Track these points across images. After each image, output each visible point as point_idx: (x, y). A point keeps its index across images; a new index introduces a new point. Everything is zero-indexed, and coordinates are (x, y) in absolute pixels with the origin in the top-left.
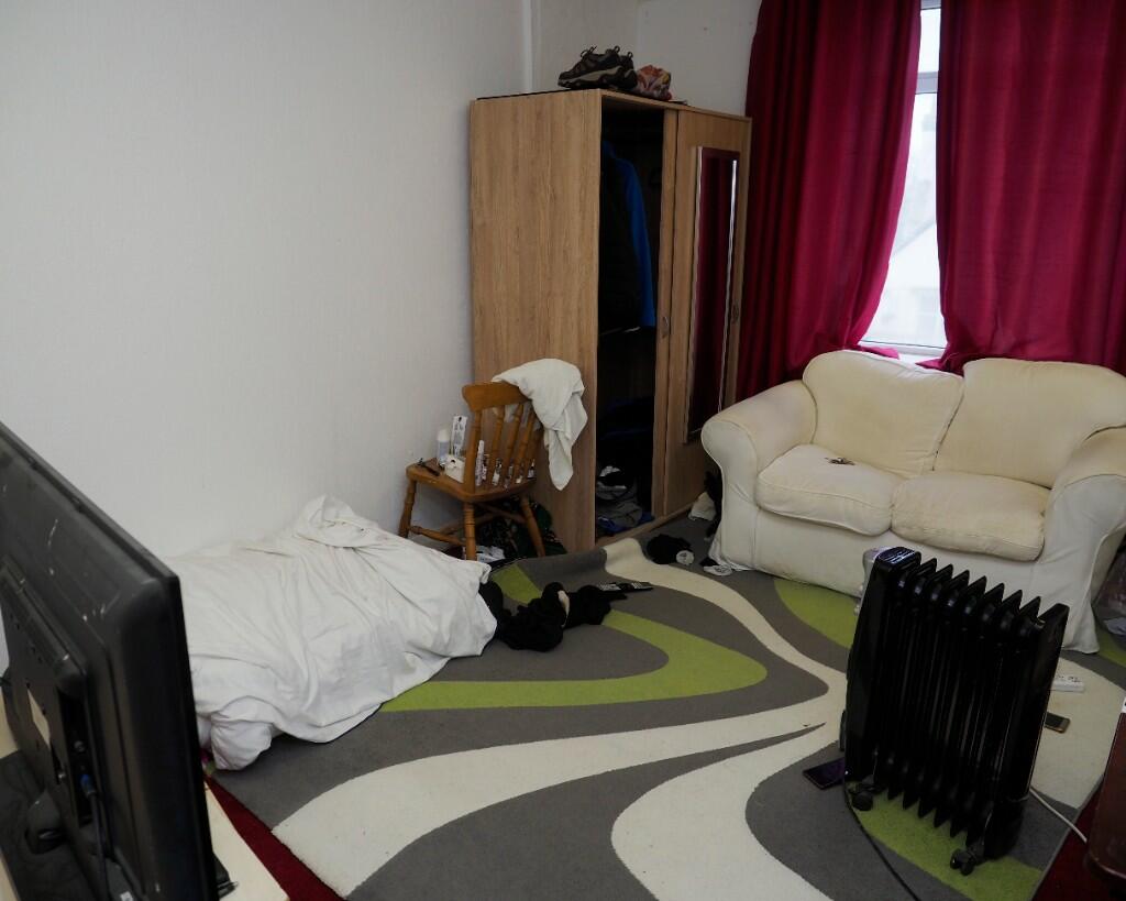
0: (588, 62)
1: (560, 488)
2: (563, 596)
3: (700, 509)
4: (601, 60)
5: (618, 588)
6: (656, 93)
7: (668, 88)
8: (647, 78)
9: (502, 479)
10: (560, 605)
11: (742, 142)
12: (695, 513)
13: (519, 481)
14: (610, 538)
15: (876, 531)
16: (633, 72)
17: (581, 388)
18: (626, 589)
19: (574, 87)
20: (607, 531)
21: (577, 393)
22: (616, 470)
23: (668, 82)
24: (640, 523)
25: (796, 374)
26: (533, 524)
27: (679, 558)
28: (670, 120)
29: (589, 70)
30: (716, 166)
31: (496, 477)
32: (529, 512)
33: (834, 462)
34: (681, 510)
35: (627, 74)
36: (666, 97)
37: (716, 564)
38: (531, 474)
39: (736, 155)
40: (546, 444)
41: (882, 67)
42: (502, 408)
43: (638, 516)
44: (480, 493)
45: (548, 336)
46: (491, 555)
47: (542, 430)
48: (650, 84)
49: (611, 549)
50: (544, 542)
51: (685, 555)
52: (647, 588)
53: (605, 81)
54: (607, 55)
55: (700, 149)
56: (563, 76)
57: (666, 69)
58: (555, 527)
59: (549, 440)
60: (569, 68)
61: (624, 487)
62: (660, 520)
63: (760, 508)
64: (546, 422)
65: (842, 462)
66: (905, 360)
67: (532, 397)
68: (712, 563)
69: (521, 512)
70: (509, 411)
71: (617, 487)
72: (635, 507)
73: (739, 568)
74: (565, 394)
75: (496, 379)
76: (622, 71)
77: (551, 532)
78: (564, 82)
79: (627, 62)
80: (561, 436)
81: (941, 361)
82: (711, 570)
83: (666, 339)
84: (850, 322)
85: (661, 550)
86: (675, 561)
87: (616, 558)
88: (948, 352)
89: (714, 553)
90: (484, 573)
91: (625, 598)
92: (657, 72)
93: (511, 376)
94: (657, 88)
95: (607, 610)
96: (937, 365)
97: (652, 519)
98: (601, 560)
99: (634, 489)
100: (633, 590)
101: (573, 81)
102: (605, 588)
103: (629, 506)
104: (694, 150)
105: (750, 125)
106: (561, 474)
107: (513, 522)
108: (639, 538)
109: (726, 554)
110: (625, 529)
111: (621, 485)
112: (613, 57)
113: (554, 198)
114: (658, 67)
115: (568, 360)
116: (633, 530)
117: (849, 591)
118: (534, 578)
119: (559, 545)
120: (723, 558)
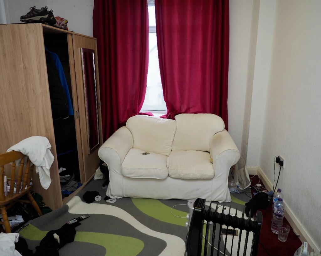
0: (34, 12)
1: (46, 189)
2: (56, 236)
3: (98, 175)
4: (40, 12)
5: (76, 221)
6: (63, 27)
7: (66, 25)
8: (58, 21)
9: (18, 190)
10: (55, 240)
11: (94, 46)
12: (96, 178)
13: (26, 188)
14: (67, 198)
15: (164, 178)
16: (54, 18)
17: (50, 146)
18: (79, 219)
19: (27, 22)
20: (66, 195)
21: (48, 148)
22: (65, 169)
23: (67, 23)
24: (78, 187)
25: (124, 124)
26: (34, 203)
27: (96, 199)
28: (69, 37)
29: (34, 16)
30: (87, 54)
31: (15, 189)
32: (32, 198)
33: (144, 154)
34: (91, 178)
35: (52, 18)
36: (67, 29)
37: (110, 198)
38: (31, 184)
39: (93, 51)
40: (37, 172)
42: (14, 162)
43: (76, 186)
44: (8, 199)
45: (30, 125)
46: (16, 220)
47: (34, 166)
48: (60, 24)
49: (69, 204)
50: (40, 208)
51: (98, 197)
52: (88, 216)
53: (42, 20)
54: (43, 10)
55: (82, 48)
56: (22, 17)
57: (65, 18)
58: (44, 201)
59: (39, 170)
60: (25, 14)
61: (69, 175)
62: (84, 184)
63: (123, 176)
64: (36, 164)
65: (146, 154)
66: (157, 115)
67: (28, 155)
68: (109, 198)
69: (28, 199)
70: (17, 162)
71: (66, 176)
72: (75, 182)
73: (119, 198)
74: (44, 151)
75: (9, 151)
76: (49, 17)
77: (43, 203)
78: (23, 20)
79: (51, 13)
80: (44, 168)
81: (167, 115)
82: (109, 201)
83: (78, 119)
84: (138, 105)
85: (88, 198)
86: (95, 200)
87: (72, 206)
88: (168, 113)
89: (108, 194)
90: (16, 237)
91: (80, 224)
92: (62, 19)
93: (16, 148)
94: (63, 25)
95: (75, 233)
96: (165, 117)
97: (82, 184)
98: (66, 208)
99: (73, 176)
100: (83, 219)
101: (28, 19)
102: (72, 222)
103: (73, 183)
104: (79, 49)
105: (96, 40)
106: (46, 183)
107: (25, 203)
108: (78, 195)
109: (113, 194)
110: (72, 192)
111: (67, 175)
112: (45, 11)
113: (25, 68)
114: (62, 17)
115: (41, 135)
116: (76, 191)
117: (157, 198)
118: (41, 227)
119: (47, 207)
120: (112, 195)
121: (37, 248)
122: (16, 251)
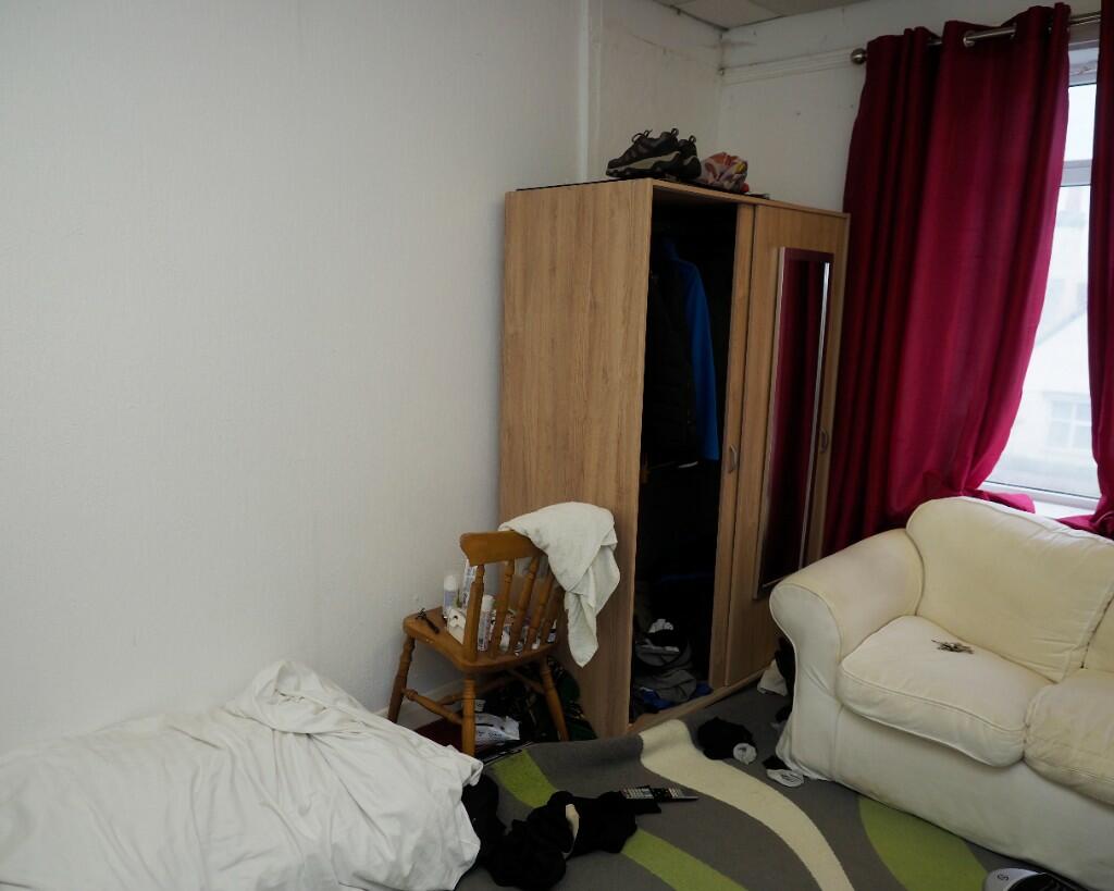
0: (640, 147)
1: (582, 664)
2: (571, 812)
3: (770, 680)
4: (654, 145)
5: (650, 796)
6: (727, 184)
7: (744, 178)
8: (718, 167)
9: (513, 644)
10: (568, 824)
11: (836, 241)
12: (764, 684)
13: (535, 647)
14: (651, 716)
15: (1006, 761)
16: (696, 161)
17: (613, 540)
18: (661, 795)
19: (623, 177)
20: (646, 706)
21: (609, 546)
22: (669, 626)
23: (745, 170)
24: (694, 696)
25: (898, 521)
26: (553, 697)
27: (737, 752)
28: (744, 218)
29: (641, 157)
30: (803, 271)
31: (506, 640)
32: (549, 682)
33: (946, 647)
34: (754, 676)
35: (687, 161)
36: (743, 190)
37: (786, 768)
38: (552, 638)
39: (828, 257)
40: (566, 608)
41: (1016, 154)
42: (512, 562)
43: (691, 688)
44: (483, 662)
45: (582, 470)
46: (502, 728)
47: (561, 592)
48: (722, 174)
49: (648, 737)
50: (566, 718)
51: (744, 749)
52: (691, 797)
53: (659, 169)
54: (663, 139)
55: (783, 250)
56: (612, 164)
57: (743, 156)
58: (583, 700)
59: (570, 603)
60: (618, 153)
61: (676, 649)
62: (719, 692)
63: (843, 706)
64: (564, 582)
65: (955, 649)
66: (1046, 512)
67: (548, 552)
68: (777, 763)
69: (540, 680)
70: (520, 567)
71: (669, 648)
72: (687, 676)
73: (815, 776)
74: (592, 550)
75: (503, 528)
76: (680, 158)
77: (578, 707)
78: (612, 170)
79: (689, 147)
80: (583, 600)
81: (1092, 519)
82: (775, 775)
83: (734, 474)
84: (969, 462)
85: (714, 741)
86: (732, 757)
87: (655, 748)
88: (1100, 512)
89: (782, 751)
90: (473, 772)
91: (658, 811)
92: (731, 160)
93: (521, 524)
94: (730, 178)
95: (631, 830)
96: (1086, 524)
97: (710, 692)
98: (634, 750)
99: (687, 655)
100: (669, 799)
101: (621, 170)
102: (635, 794)
103: (680, 675)
104: (774, 251)
105: (848, 221)
106: (583, 648)
107: (532, 690)
108: (688, 721)
109: (798, 757)
110: (672, 704)
111: (673, 646)
112: (670, 141)
113: (594, 306)
114: (732, 155)
115: (603, 505)
116: (684, 705)
117: (963, 834)
118: (550, 774)
119: (586, 724)
120: (793, 760)
121: (515, 823)
122: (462, 808)
